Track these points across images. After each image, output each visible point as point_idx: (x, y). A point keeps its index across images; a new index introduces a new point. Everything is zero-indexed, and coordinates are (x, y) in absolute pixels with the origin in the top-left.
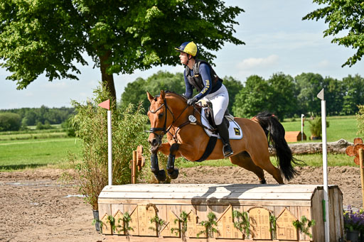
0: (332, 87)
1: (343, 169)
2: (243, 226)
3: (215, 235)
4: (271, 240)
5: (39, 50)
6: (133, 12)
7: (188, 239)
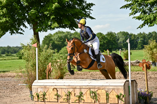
0: (133, 37)
1: (138, 73)
2: (94, 97)
3: (83, 101)
4: (107, 103)
5: (7, 21)
6: (47, 5)
7: (71, 103)
